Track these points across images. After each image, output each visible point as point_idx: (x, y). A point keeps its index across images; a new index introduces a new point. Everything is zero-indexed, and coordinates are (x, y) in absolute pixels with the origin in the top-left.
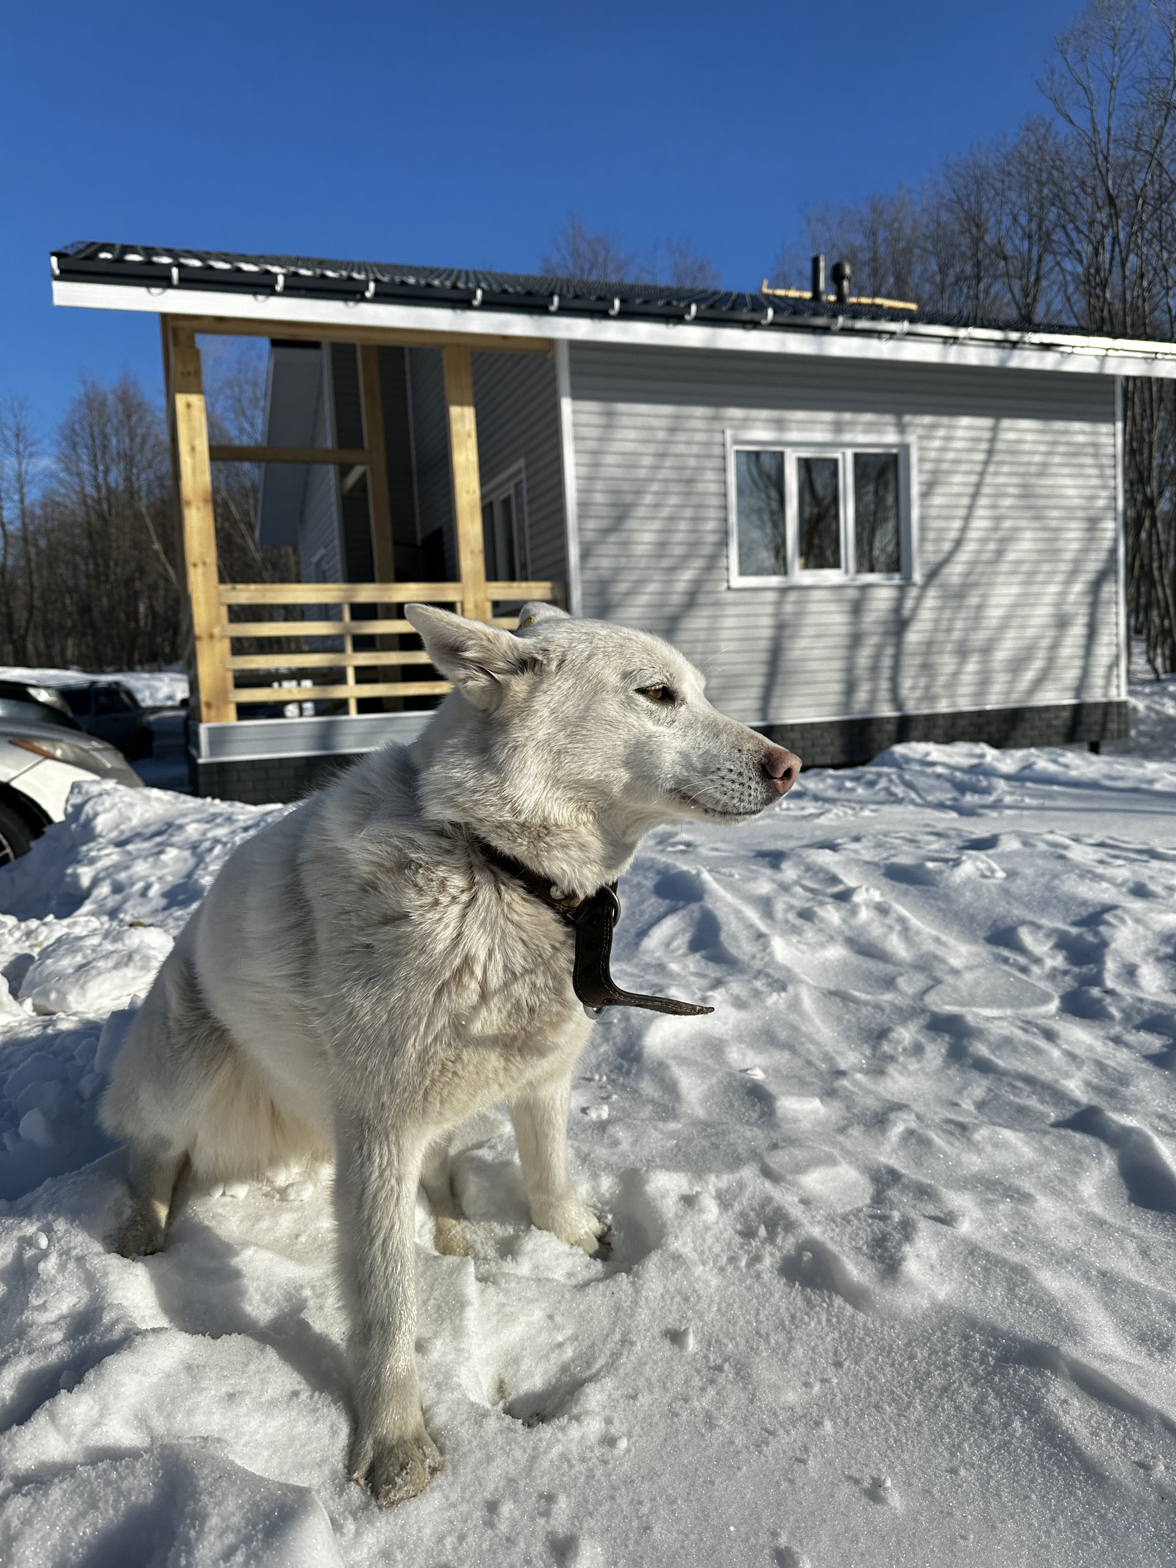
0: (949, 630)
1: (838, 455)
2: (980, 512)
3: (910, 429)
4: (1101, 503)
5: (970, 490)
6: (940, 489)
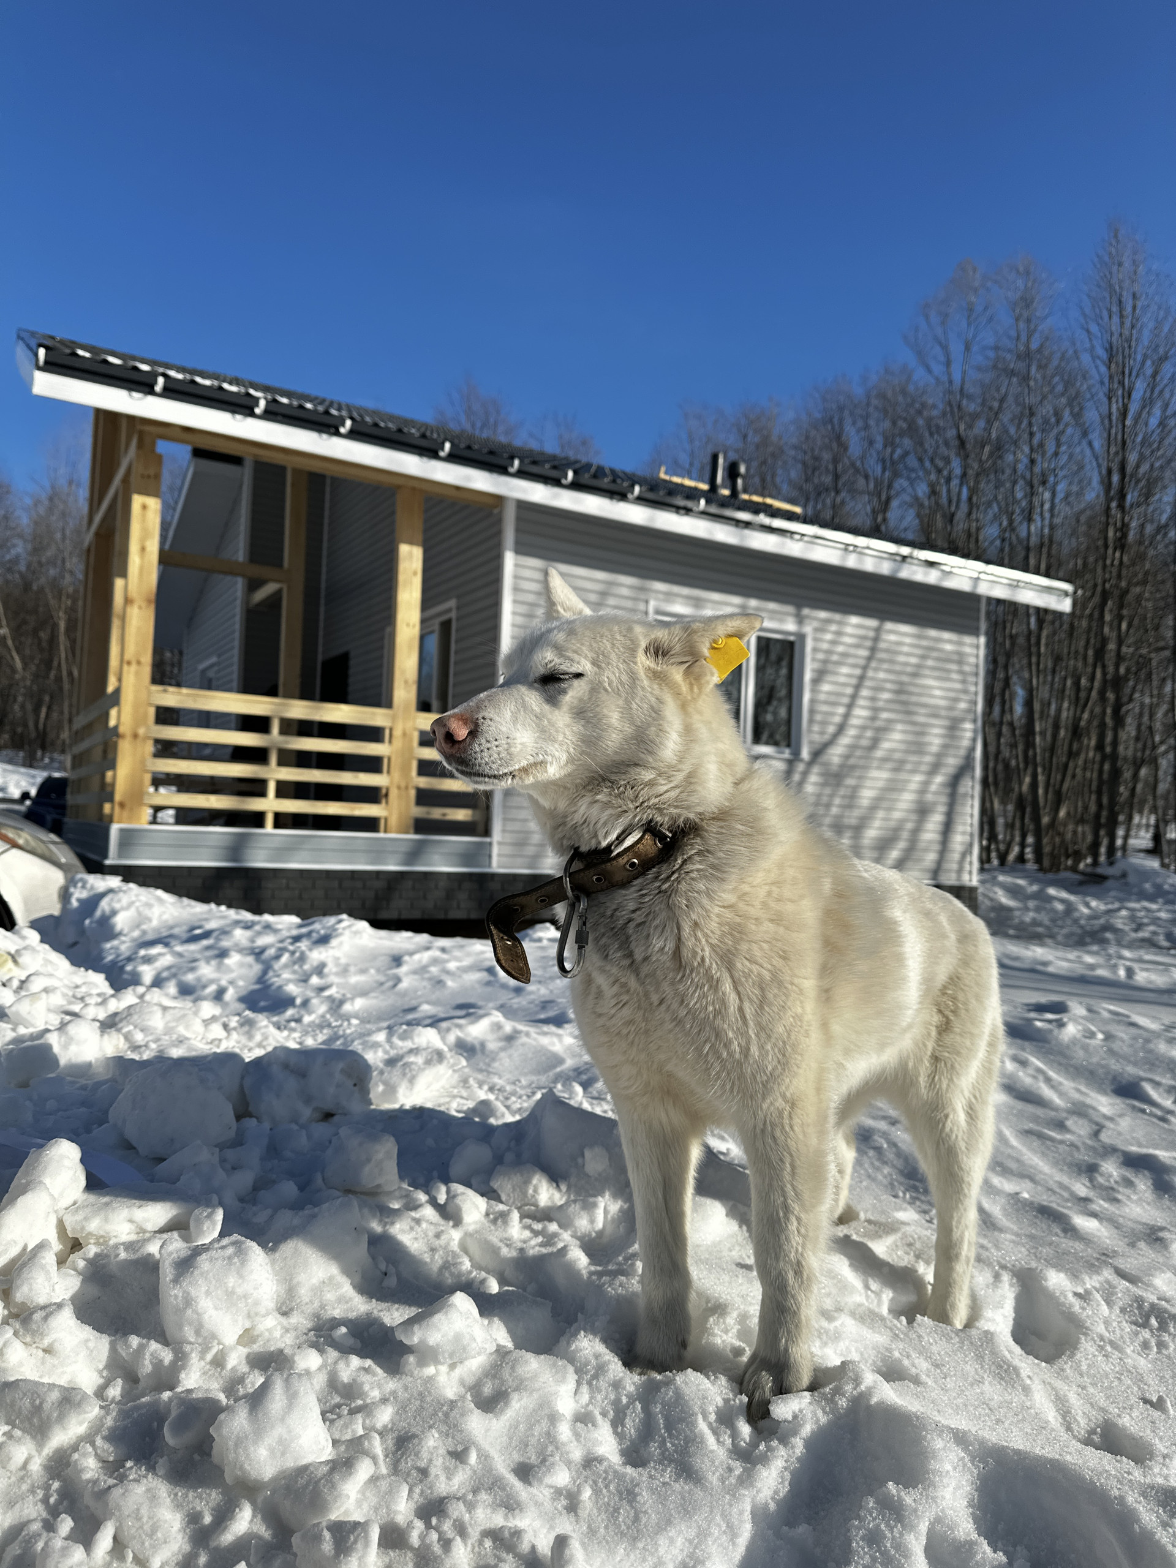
2: (861, 702)
3: (807, 621)
4: (963, 705)
5: (854, 681)
6: (830, 678)
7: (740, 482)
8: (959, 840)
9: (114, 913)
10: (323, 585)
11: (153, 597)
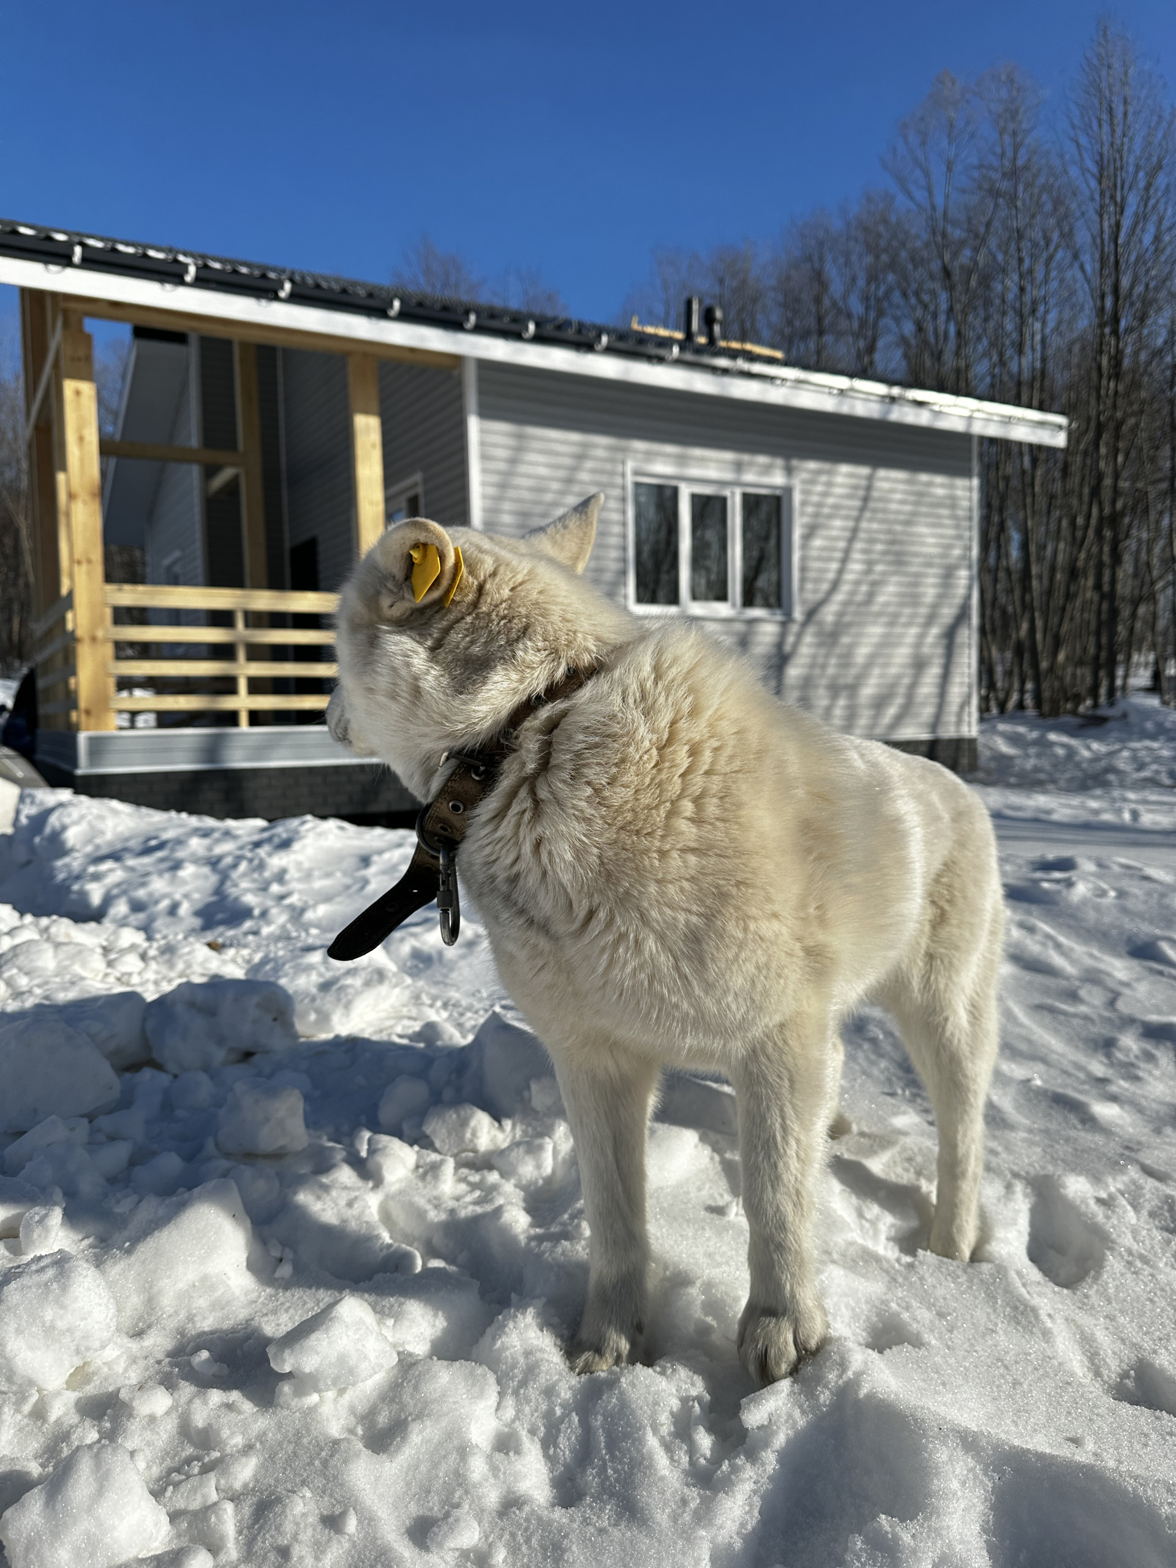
0: (824, 666)
1: (727, 493)
2: (855, 556)
3: (796, 473)
4: (957, 552)
5: (847, 534)
6: (821, 533)
7: (717, 329)
8: (956, 692)
9: (64, 828)
10: (284, 467)
11: (96, 490)
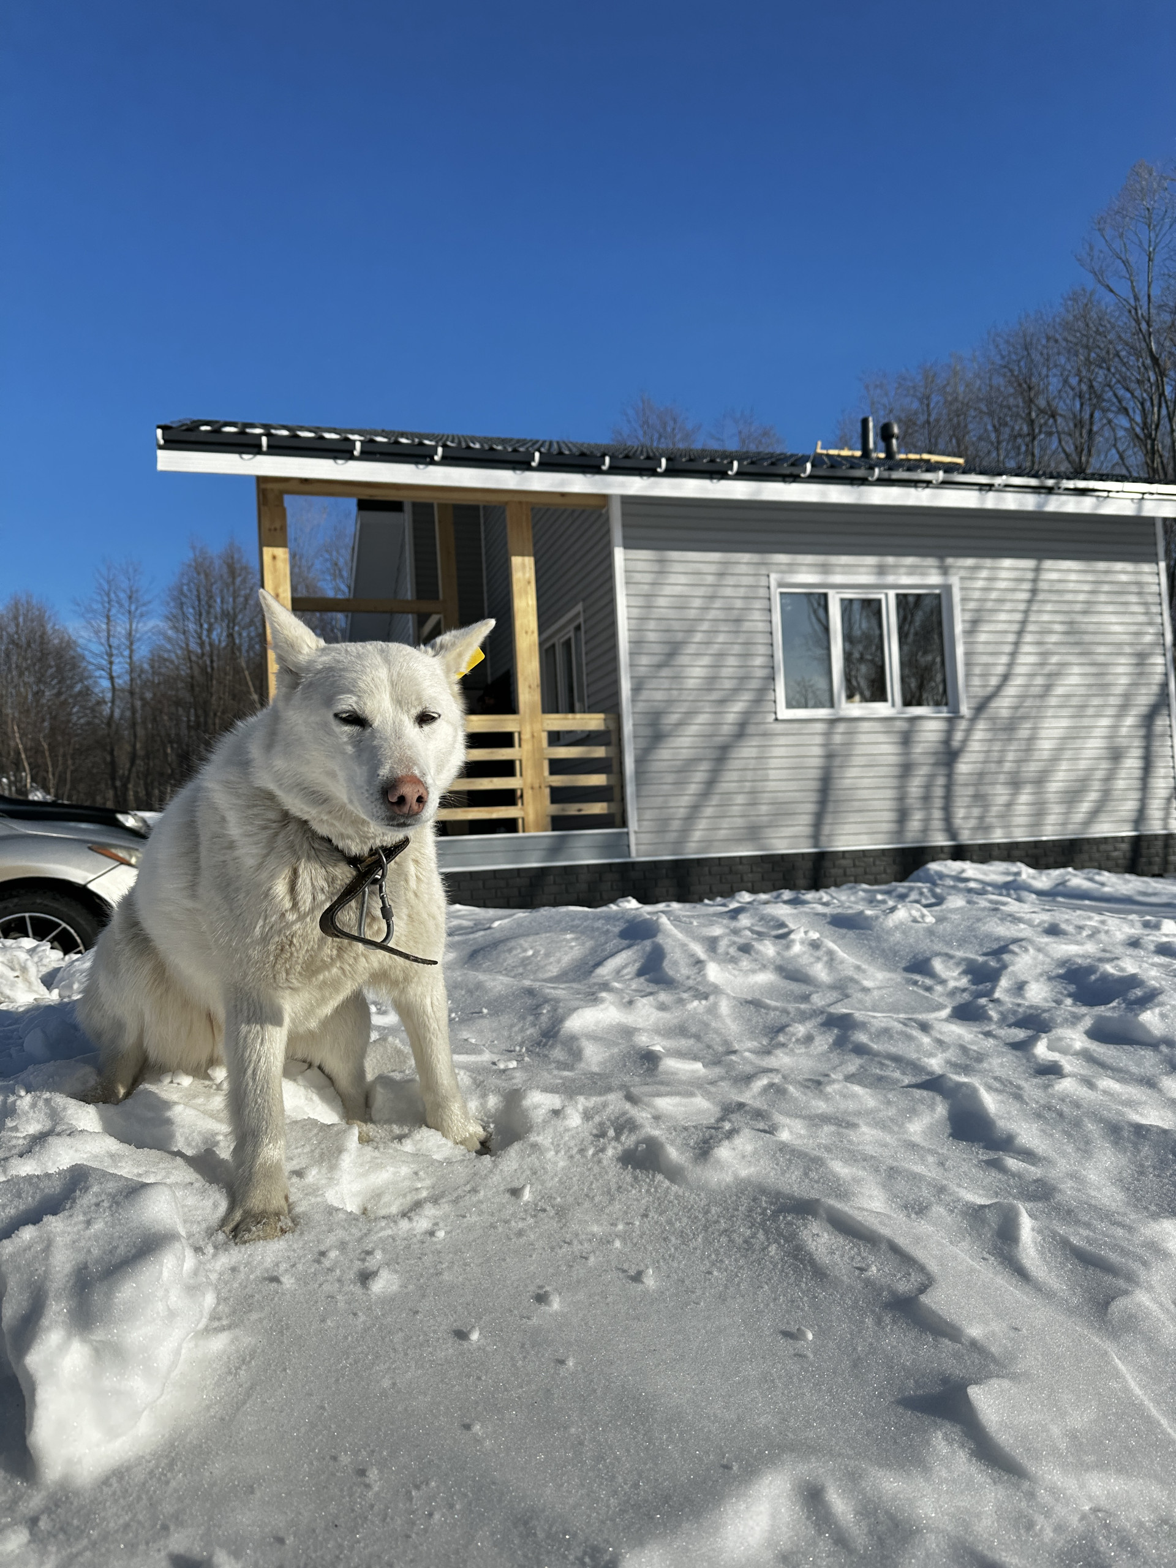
0: (1000, 762)
1: (882, 597)
2: (1026, 648)
3: (952, 571)
4: (1148, 639)
5: (1015, 627)
6: (986, 627)
7: (894, 441)
